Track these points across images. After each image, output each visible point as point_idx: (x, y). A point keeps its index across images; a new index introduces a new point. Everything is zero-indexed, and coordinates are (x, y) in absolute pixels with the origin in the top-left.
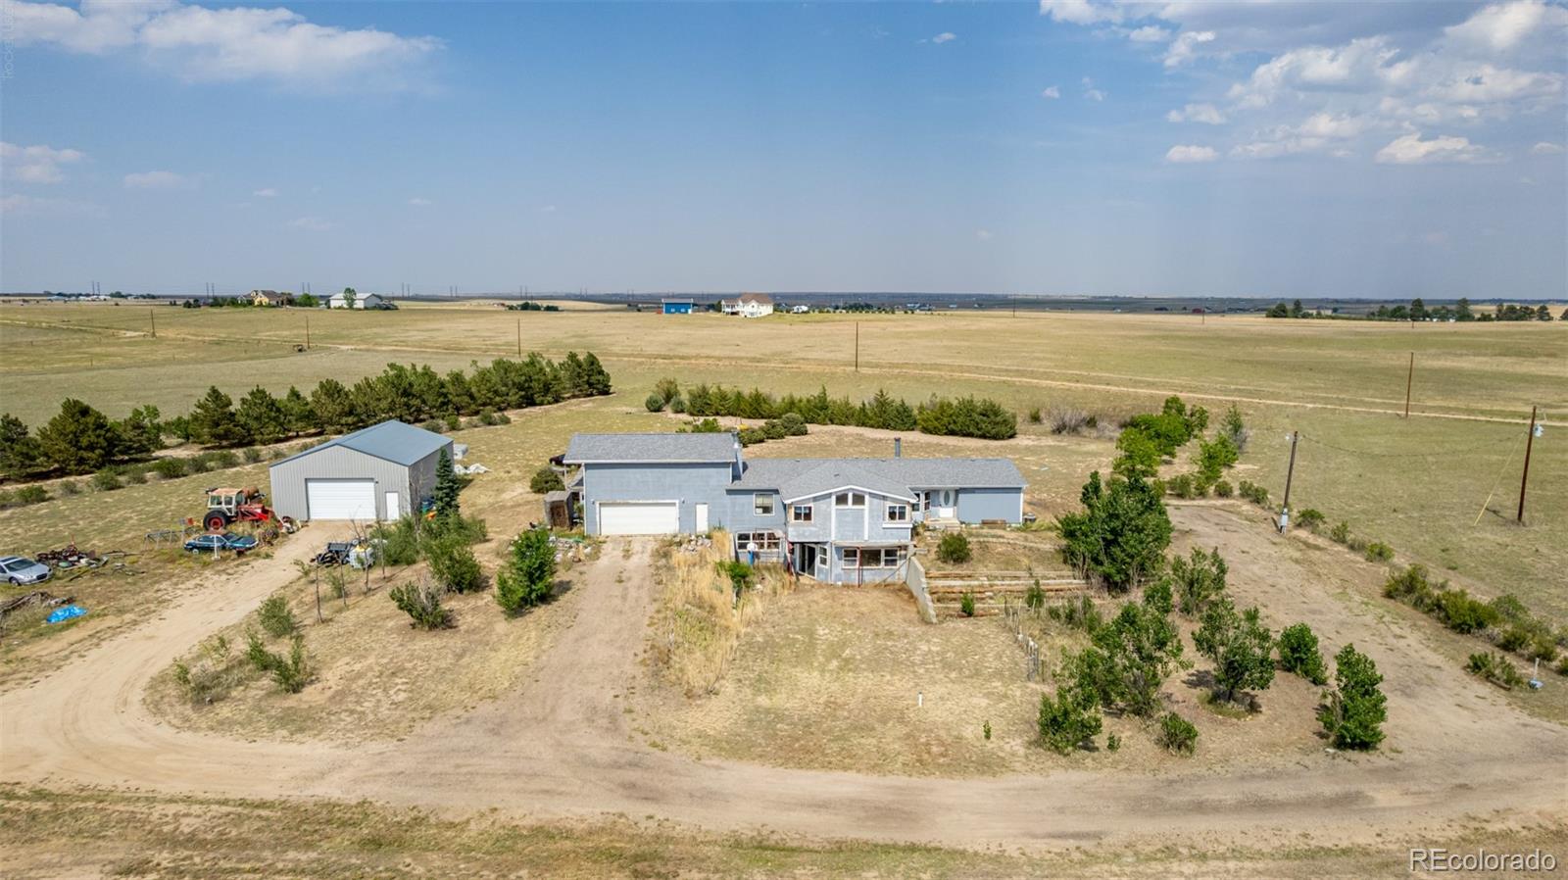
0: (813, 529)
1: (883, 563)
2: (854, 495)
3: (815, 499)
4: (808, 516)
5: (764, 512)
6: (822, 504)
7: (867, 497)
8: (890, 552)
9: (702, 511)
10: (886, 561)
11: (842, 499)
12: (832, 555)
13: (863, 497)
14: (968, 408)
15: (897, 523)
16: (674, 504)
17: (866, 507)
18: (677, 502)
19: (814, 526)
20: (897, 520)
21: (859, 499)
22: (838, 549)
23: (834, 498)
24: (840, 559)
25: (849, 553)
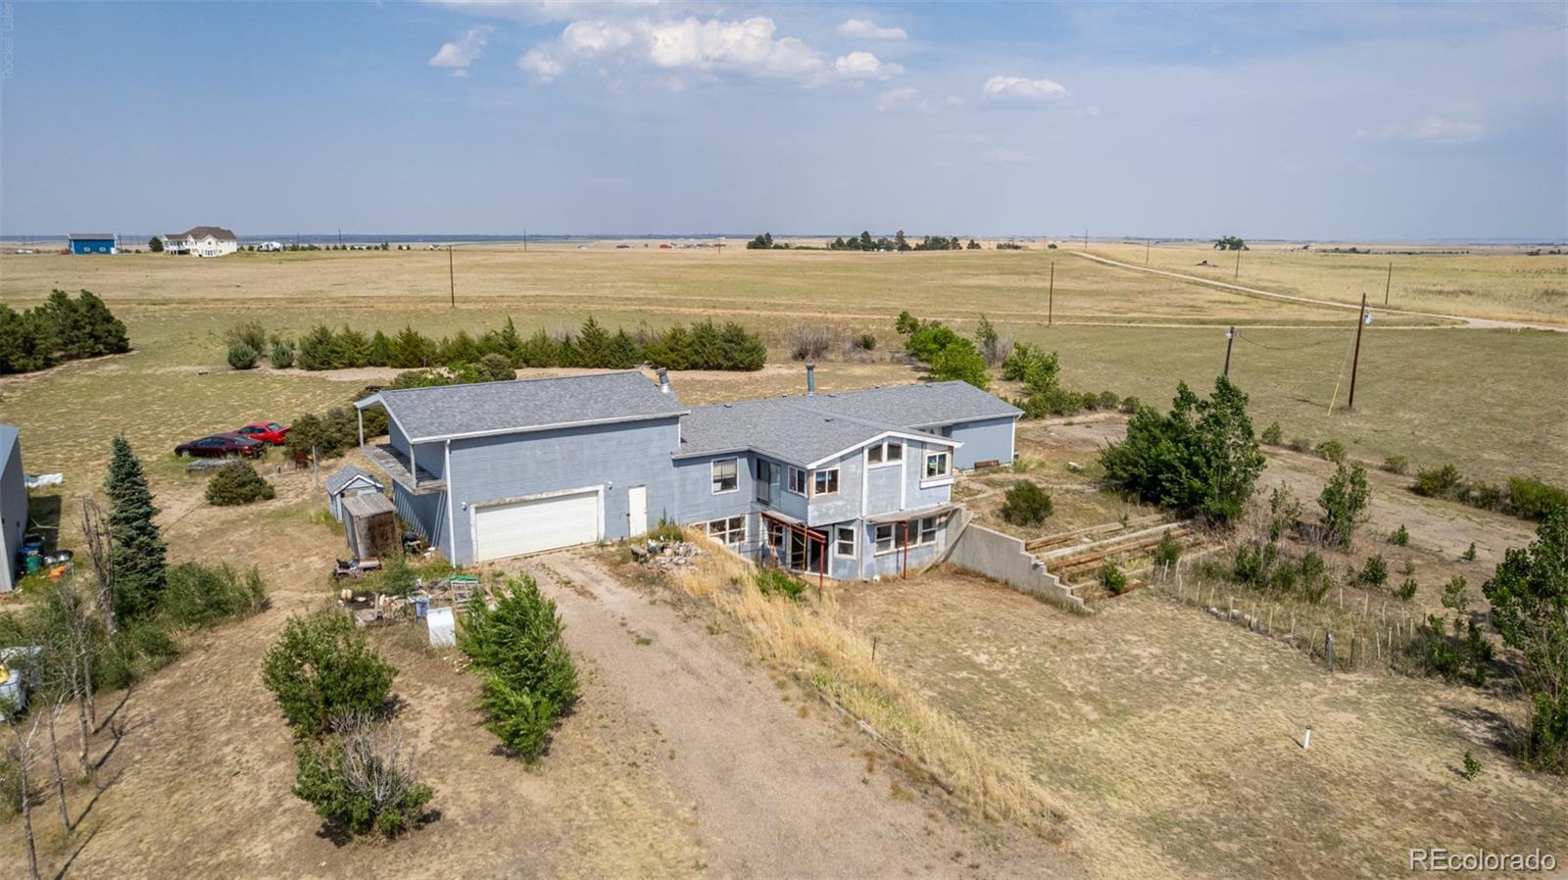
0: (840, 503)
1: (920, 538)
2: (890, 447)
3: (843, 458)
4: (833, 486)
5: (723, 488)
6: (851, 465)
7: (904, 446)
8: (929, 521)
9: (637, 499)
10: (924, 535)
11: (875, 453)
12: (861, 538)
13: (899, 447)
14: (705, 334)
15: (937, 480)
16: (596, 492)
17: (903, 462)
18: (601, 488)
19: (841, 498)
20: (937, 476)
21: (895, 452)
22: (871, 526)
23: (866, 452)
24: (872, 541)
25: (881, 532)
